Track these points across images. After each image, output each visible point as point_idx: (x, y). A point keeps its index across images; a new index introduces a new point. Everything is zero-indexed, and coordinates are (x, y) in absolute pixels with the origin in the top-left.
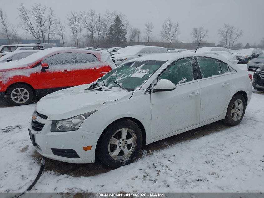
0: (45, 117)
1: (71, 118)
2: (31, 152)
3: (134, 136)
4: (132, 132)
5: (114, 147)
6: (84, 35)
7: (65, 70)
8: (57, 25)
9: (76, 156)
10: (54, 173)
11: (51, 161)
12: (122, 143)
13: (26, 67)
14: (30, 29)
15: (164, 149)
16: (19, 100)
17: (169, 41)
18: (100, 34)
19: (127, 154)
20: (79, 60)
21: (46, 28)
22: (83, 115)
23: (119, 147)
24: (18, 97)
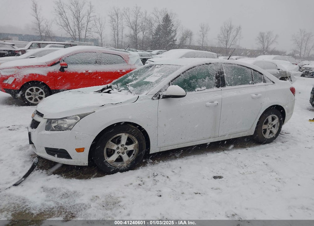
0: (41, 115)
1: (66, 118)
2: (30, 152)
3: (136, 143)
4: (133, 138)
5: (112, 152)
6: (126, 35)
7: (86, 71)
8: (95, 22)
9: (68, 157)
10: (46, 172)
11: (47, 161)
12: (121, 149)
13: (44, 65)
14: (65, 25)
15: (173, 160)
16: (33, 100)
17: (228, 47)
18: (144, 34)
19: (126, 161)
20: (103, 61)
21: (84, 25)
22: (79, 115)
23: (117, 152)
24: (33, 97)
